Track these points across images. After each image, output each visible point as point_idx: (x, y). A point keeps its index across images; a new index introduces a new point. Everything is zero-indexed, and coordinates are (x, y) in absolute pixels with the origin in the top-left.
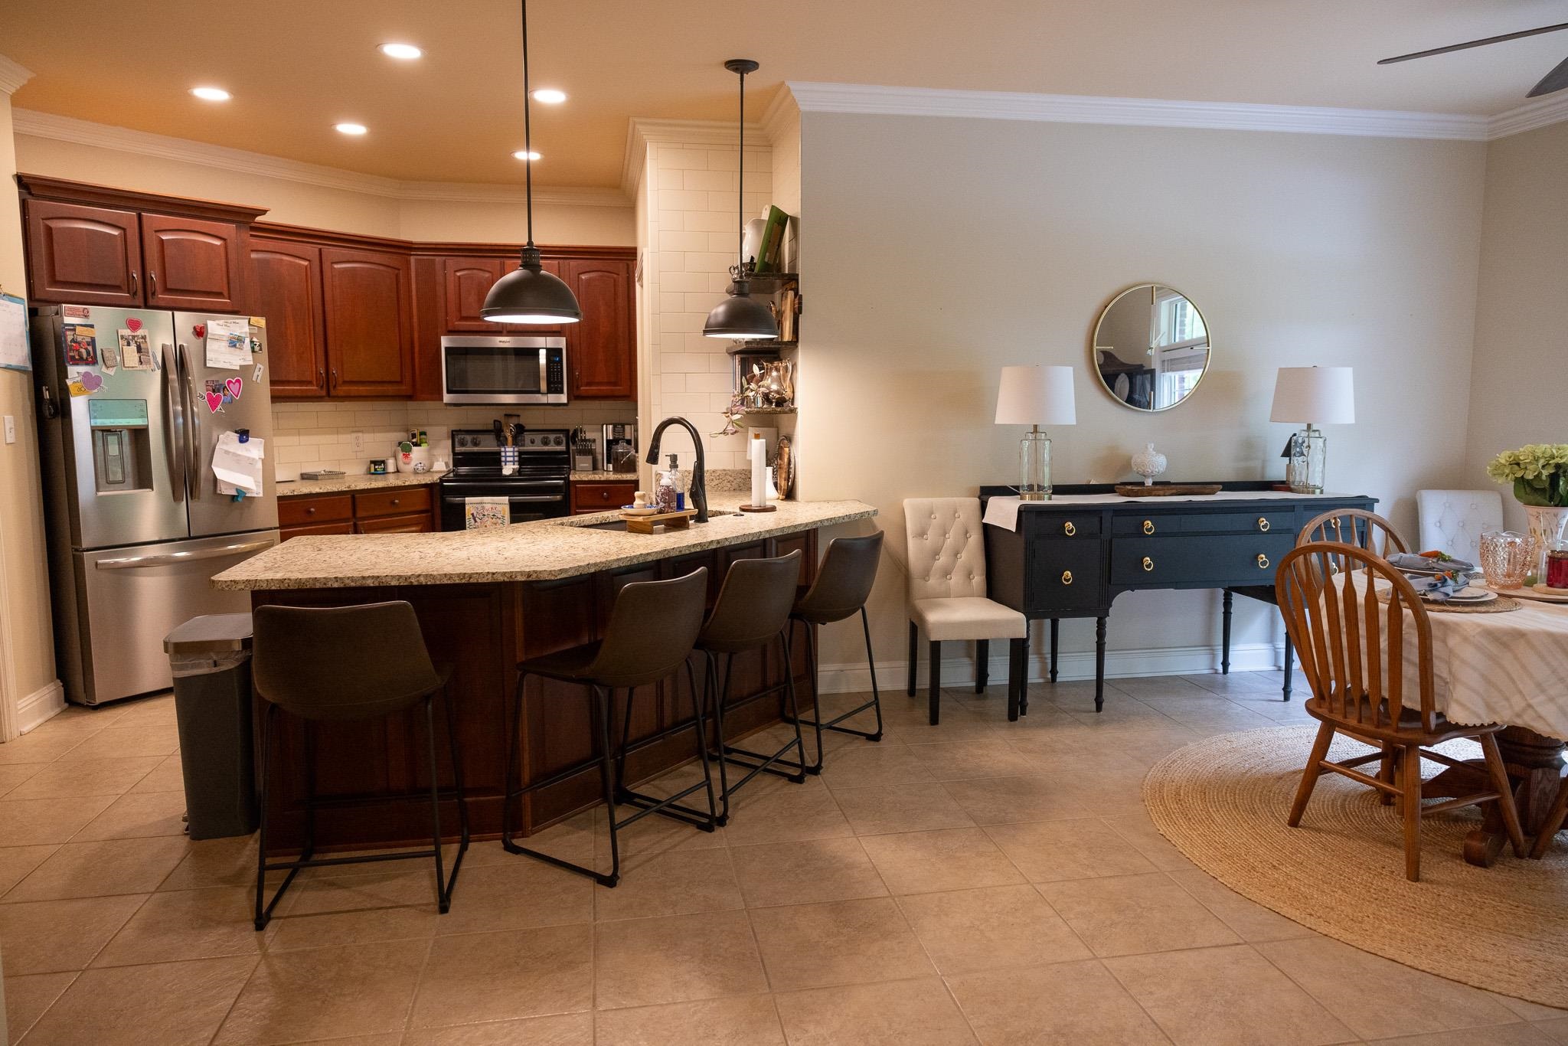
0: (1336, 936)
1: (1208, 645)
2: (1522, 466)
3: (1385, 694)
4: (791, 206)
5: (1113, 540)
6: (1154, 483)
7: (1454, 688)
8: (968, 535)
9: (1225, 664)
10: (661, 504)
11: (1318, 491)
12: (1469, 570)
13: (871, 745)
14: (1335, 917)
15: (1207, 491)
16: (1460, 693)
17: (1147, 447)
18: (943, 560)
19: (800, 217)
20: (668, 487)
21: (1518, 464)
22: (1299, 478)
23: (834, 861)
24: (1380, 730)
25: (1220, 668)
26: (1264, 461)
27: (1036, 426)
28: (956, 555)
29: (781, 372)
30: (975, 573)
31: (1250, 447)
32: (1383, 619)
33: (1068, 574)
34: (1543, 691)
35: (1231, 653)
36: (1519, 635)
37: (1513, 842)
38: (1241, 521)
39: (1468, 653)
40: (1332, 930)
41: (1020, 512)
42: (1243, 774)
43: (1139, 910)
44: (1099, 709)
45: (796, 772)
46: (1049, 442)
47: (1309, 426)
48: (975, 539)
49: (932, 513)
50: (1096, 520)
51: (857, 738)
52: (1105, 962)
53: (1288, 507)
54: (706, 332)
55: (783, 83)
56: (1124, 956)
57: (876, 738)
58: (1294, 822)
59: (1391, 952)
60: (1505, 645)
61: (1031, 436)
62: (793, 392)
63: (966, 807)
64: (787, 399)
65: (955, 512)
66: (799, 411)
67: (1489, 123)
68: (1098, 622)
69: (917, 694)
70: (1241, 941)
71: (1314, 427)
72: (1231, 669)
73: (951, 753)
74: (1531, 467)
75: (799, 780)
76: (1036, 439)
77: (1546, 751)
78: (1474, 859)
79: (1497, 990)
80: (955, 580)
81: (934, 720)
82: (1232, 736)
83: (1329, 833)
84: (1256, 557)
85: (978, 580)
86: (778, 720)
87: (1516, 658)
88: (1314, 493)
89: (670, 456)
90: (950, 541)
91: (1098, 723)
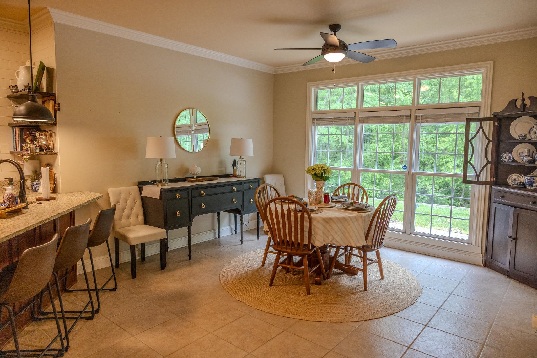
0: (304, 319)
1: (213, 229)
2: (315, 170)
3: (299, 241)
4: (51, 63)
5: (192, 199)
6: (197, 177)
7: (316, 236)
8: (135, 201)
9: (219, 235)
10: (7, 203)
11: (244, 177)
12: (302, 200)
13: (113, 293)
14: (300, 313)
15: (215, 179)
16: (318, 237)
17: (194, 165)
18: (126, 212)
19: (55, 68)
20: (11, 194)
21: (314, 169)
22: (238, 173)
23: (131, 350)
24: (297, 252)
25: (217, 237)
26: (226, 168)
27: (161, 159)
28: (131, 209)
29: (47, 137)
30: (139, 215)
31: (222, 163)
32: (293, 219)
33: (178, 212)
34: (337, 233)
35: (220, 231)
36: (331, 219)
37: (323, 275)
38: (228, 189)
39: (319, 226)
40: (302, 317)
41: (161, 191)
42: (247, 272)
43: (250, 330)
44: (190, 259)
45: (89, 315)
46: (166, 165)
47: (241, 157)
48: (139, 202)
49: (121, 194)
50: (186, 192)
51: (105, 292)
52: (252, 353)
53: (239, 183)
54: (13, 118)
55: (46, 8)
56: (256, 349)
57: (114, 290)
58: (271, 285)
59: (319, 319)
60: (327, 222)
61: (159, 163)
62: (54, 145)
63: (168, 310)
64: (51, 148)
65: (130, 193)
66: (59, 154)
67: (275, 69)
68: (188, 228)
69: (119, 266)
70: (283, 330)
71: (242, 157)
72: (220, 236)
73: (148, 288)
74: (318, 170)
75: (91, 318)
76: (161, 164)
77: (325, 249)
78: (318, 284)
79: (346, 321)
80: (132, 219)
81: (134, 276)
82: (235, 259)
83: (280, 285)
84: (233, 200)
85: (141, 218)
86: (63, 292)
87: (330, 226)
88: (243, 178)
89: (9, 179)
90: (129, 204)
91: (190, 265)
